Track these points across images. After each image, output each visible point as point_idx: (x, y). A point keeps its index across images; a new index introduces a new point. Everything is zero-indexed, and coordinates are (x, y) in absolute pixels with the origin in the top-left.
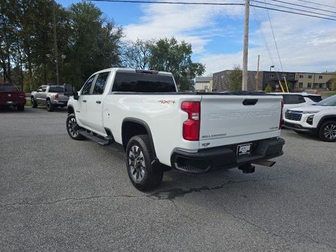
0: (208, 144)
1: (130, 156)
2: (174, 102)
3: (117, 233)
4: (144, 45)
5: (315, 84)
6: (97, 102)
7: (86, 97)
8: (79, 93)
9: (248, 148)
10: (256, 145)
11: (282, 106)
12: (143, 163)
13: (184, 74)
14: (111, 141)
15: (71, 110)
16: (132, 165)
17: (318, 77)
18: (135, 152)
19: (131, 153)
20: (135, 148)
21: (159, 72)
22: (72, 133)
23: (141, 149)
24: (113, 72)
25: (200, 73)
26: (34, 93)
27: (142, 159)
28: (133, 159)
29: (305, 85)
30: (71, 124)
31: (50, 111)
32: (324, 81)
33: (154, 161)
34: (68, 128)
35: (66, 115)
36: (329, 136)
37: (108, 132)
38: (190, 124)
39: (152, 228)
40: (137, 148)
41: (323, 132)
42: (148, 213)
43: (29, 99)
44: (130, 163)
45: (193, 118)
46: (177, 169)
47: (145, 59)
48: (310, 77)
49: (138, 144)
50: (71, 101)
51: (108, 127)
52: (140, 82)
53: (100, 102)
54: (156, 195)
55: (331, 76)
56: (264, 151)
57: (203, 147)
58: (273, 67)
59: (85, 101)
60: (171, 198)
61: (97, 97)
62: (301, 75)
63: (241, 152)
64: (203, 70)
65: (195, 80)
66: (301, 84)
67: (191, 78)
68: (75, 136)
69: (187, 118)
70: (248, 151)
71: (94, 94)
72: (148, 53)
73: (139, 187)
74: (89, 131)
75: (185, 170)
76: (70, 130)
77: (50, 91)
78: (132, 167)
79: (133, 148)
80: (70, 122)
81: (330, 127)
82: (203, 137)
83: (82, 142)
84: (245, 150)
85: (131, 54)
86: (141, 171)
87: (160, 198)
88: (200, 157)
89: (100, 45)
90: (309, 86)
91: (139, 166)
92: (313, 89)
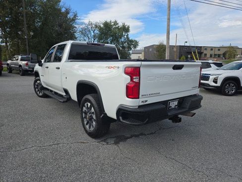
0: (146, 101)
1: (84, 111)
2: (118, 68)
3: (74, 175)
4: (94, 26)
5: (215, 55)
6: (57, 68)
7: (48, 64)
8: (43, 61)
9: (176, 103)
10: (182, 101)
11: (201, 71)
12: (94, 117)
13: (123, 47)
14: (69, 99)
15: (37, 74)
16: (85, 117)
17: (217, 49)
18: (88, 108)
19: (84, 109)
20: (87, 104)
21: (106, 45)
22: (38, 93)
23: (92, 105)
24: (69, 44)
25: (135, 47)
26: (9, 62)
27: (93, 113)
28: (86, 113)
29: (208, 56)
30: (37, 86)
31: (22, 75)
32: (221, 52)
33: (103, 115)
34: (35, 88)
35: (33, 78)
36: (229, 92)
37: (66, 91)
38: (132, 85)
39: (102, 169)
40: (89, 104)
41: (225, 89)
42: (98, 157)
43: (6, 66)
44: (84, 116)
45: (134, 80)
46: (122, 122)
47: (94, 36)
48: (212, 50)
49: (90, 101)
50: (37, 67)
51: (66, 88)
52: (90, 53)
53: (59, 68)
54: (104, 141)
55: (226, 49)
56: (188, 105)
57: (142, 104)
58: (186, 42)
59: (47, 68)
60: (116, 143)
61: (57, 64)
62: (206, 48)
63: (171, 107)
64: (137, 45)
65: (131, 52)
66: (206, 55)
67: (129, 50)
68: (41, 94)
69: (130, 80)
70: (176, 106)
71: (54, 61)
72: (97, 32)
73: (91, 135)
74: (51, 91)
75: (128, 123)
76: (37, 90)
77: (21, 60)
78: (85, 120)
79: (86, 104)
80: (36, 84)
81: (229, 85)
82: (142, 96)
83: (46, 99)
84: (173, 105)
85: (84, 32)
86: (92, 122)
87: (107, 143)
88: (140, 112)
89: (60, 26)
90: (211, 56)
91: (91, 118)
92: (214, 58)
